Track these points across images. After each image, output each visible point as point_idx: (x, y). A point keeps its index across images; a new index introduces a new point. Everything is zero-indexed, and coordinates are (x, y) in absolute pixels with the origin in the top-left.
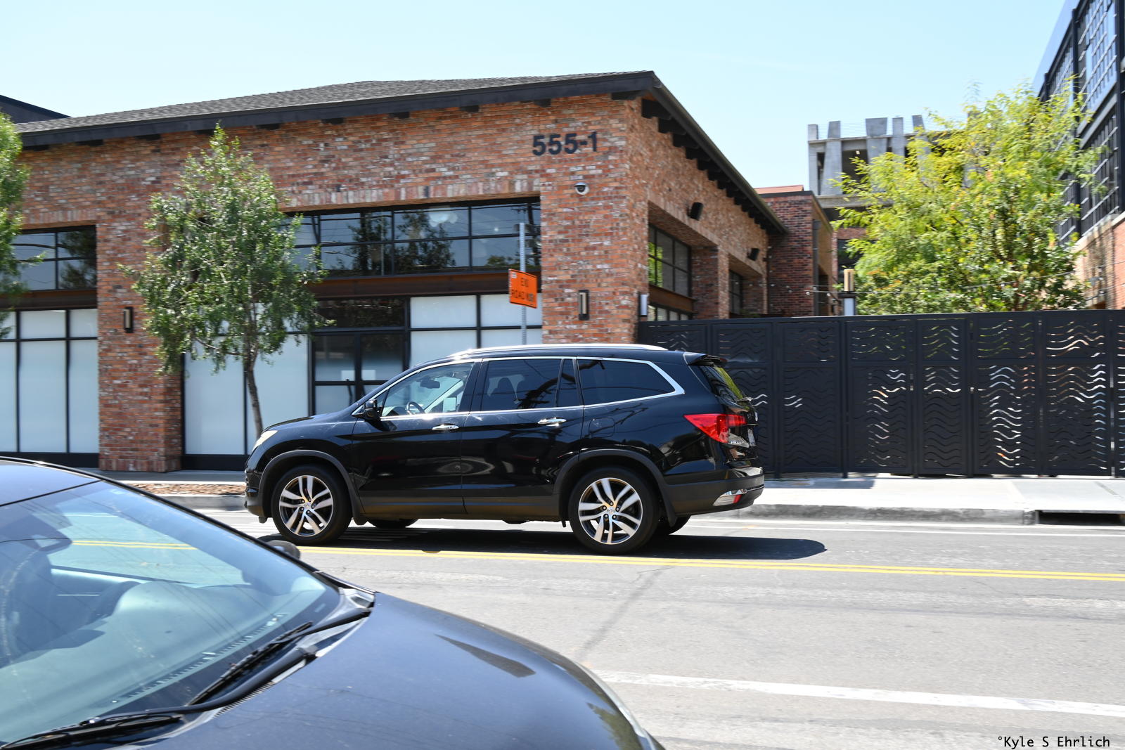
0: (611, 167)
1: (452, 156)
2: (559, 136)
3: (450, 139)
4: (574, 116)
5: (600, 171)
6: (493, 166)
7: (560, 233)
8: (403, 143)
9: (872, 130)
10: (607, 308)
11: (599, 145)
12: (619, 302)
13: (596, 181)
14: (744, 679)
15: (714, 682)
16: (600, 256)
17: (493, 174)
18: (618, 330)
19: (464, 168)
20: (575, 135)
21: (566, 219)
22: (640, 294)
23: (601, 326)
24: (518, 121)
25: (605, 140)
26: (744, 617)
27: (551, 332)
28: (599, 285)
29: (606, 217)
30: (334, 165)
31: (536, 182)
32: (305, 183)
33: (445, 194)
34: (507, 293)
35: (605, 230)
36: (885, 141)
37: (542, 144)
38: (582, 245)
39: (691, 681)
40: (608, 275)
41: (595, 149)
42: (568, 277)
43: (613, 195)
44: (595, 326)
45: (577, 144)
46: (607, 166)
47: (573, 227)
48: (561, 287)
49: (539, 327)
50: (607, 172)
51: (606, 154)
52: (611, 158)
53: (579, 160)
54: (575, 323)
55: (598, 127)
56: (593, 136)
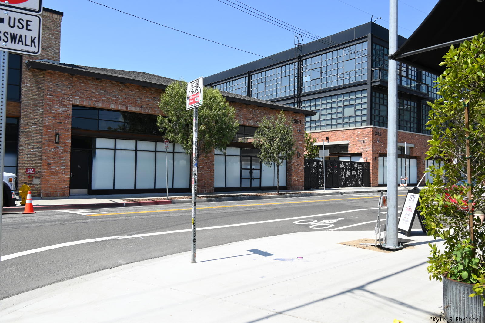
2: (295, 119)
8: (270, 114)
16: (301, 145)
18: (303, 160)
21: (296, 137)
24: (289, 115)
25: (302, 122)
27: (293, 160)
28: (300, 151)
30: (256, 116)
32: (250, 119)
35: (302, 140)
37: (293, 121)
38: (298, 142)
40: (302, 149)
42: (296, 149)
44: (300, 159)
51: (302, 125)
53: (298, 125)
54: (297, 158)
56: (300, 121)
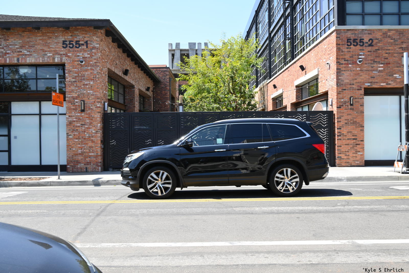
0: (93, 54)
1: (29, 46)
2: (73, 41)
3: (28, 40)
4: (79, 34)
5: (89, 56)
6: (46, 51)
7: (73, 78)
8: (8, 40)
9: (191, 46)
10: (92, 107)
11: (89, 46)
12: (97, 105)
13: (88, 59)
14: (137, 242)
15: (125, 244)
16: (89, 88)
17: (46, 54)
18: (96, 116)
19: (34, 52)
20: (79, 41)
21: (75, 73)
22: (104, 102)
23: (90, 114)
24: (56, 34)
25: (91, 44)
26: (138, 220)
27: (69, 116)
28: (89, 99)
29: (91, 73)
31: (64, 59)
33: (26, 61)
34: (51, 101)
35: (91, 78)
36: (195, 51)
37: (66, 44)
38: (82, 83)
39: (117, 245)
40: (92, 95)
41: (87, 47)
42: (77, 95)
43: (94, 65)
44: (87, 114)
45: (80, 45)
46: (92, 54)
47: (78, 76)
48: (74, 99)
49: (65, 114)
50: (92, 56)
51: (91, 49)
52: (93, 51)
53: (81, 51)
54: (79, 113)
55: (88, 39)
56: (86, 42)
